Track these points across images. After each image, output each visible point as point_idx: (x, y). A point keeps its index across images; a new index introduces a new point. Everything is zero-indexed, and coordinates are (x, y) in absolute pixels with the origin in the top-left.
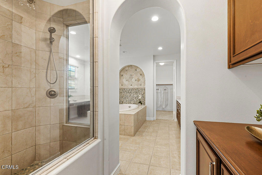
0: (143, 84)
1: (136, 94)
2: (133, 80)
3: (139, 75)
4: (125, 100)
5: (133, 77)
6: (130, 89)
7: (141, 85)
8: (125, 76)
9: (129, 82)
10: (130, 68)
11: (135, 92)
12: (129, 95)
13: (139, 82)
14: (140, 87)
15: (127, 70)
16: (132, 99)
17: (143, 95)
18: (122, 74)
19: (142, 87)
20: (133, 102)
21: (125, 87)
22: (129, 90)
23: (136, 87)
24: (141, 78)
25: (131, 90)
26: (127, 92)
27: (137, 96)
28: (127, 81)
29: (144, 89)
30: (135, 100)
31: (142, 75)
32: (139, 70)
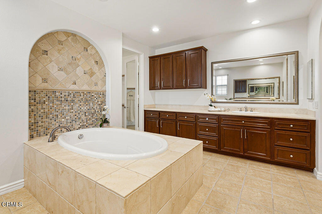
0: (100, 83)
1: (87, 103)
2: (79, 71)
3: (93, 62)
4: (54, 123)
5: (80, 64)
6: (71, 92)
7: (96, 84)
8: (54, 55)
9: (67, 73)
10: (70, 39)
11: (84, 99)
12: (67, 108)
13: (94, 78)
14: (94, 88)
15: (60, 43)
16: (76, 117)
17: (102, 106)
18: (43, 47)
19: (99, 88)
20: (78, 123)
21: (57, 87)
22: (67, 94)
23: (85, 88)
24: (96, 68)
25: (72, 95)
26: (63, 99)
27: (88, 108)
28: (60, 69)
29: (102, 93)
30: (83, 117)
31: (99, 63)
32: (94, 52)
